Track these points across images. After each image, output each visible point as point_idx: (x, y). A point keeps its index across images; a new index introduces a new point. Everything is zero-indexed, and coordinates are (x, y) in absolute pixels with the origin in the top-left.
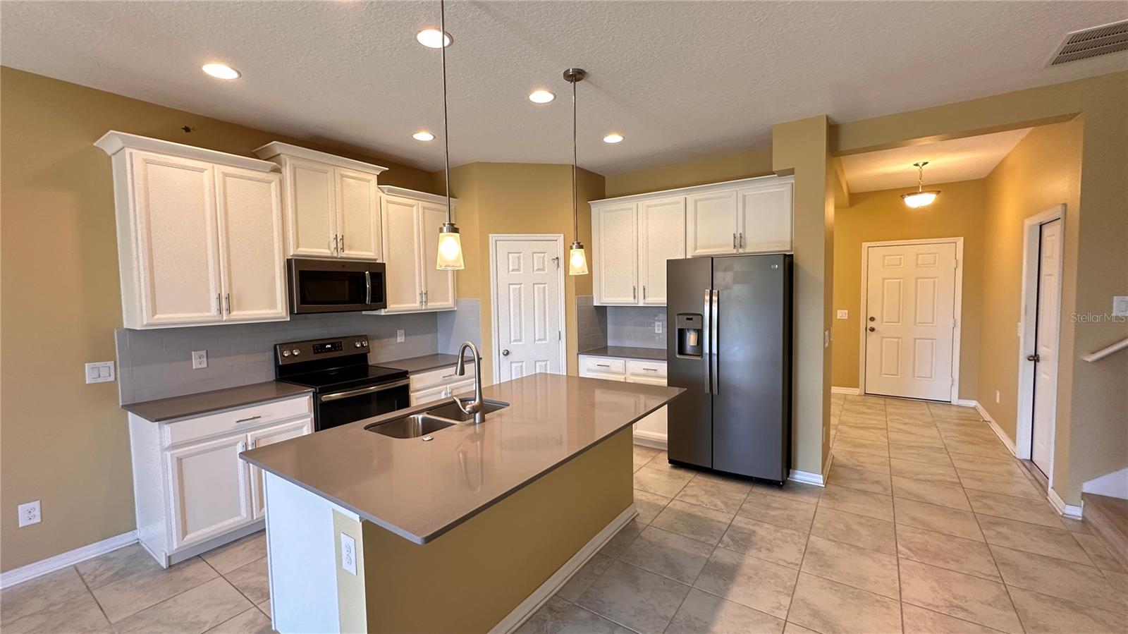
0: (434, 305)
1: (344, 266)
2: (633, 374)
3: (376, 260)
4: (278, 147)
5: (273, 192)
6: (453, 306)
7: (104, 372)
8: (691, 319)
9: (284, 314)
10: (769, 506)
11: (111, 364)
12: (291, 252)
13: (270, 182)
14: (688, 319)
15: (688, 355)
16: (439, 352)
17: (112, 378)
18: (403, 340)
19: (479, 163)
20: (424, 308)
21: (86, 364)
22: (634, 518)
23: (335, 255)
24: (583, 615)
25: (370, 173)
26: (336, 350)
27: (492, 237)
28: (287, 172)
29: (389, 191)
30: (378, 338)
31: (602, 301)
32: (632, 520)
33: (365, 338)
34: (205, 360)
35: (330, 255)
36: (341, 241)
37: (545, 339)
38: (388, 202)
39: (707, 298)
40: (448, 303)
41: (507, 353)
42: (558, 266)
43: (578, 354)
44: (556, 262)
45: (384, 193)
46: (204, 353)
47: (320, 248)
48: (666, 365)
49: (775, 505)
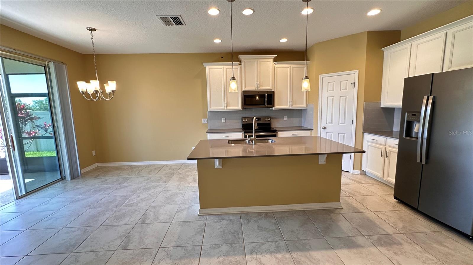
0: (296, 106)
1: (258, 93)
2: (390, 146)
3: (272, 90)
4: (241, 57)
5: (239, 70)
6: (305, 107)
7: (205, 121)
8: (415, 115)
9: (241, 108)
10: (441, 244)
11: (207, 119)
12: (243, 89)
13: (238, 68)
14: (413, 115)
15: (413, 137)
16: (302, 126)
17: (207, 123)
18: (286, 120)
20: (291, 107)
21: (203, 119)
22: (337, 209)
23: (257, 89)
24: (273, 221)
25: (270, 59)
26: (259, 121)
27: (321, 76)
28: (243, 64)
29: (278, 63)
30: (276, 118)
31: (385, 105)
32: (335, 209)
33: (270, 118)
34: (225, 120)
35: (255, 89)
36: (258, 85)
37: (344, 123)
38: (277, 68)
39: (425, 101)
40: (303, 106)
41: (325, 128)
42: (354, 87)
43: (363, 133)
44: (353, 85)
45: (276, 65)
46: (225, 118)
47: (251, 87)
48: (398, 141)
49: (446, 244)
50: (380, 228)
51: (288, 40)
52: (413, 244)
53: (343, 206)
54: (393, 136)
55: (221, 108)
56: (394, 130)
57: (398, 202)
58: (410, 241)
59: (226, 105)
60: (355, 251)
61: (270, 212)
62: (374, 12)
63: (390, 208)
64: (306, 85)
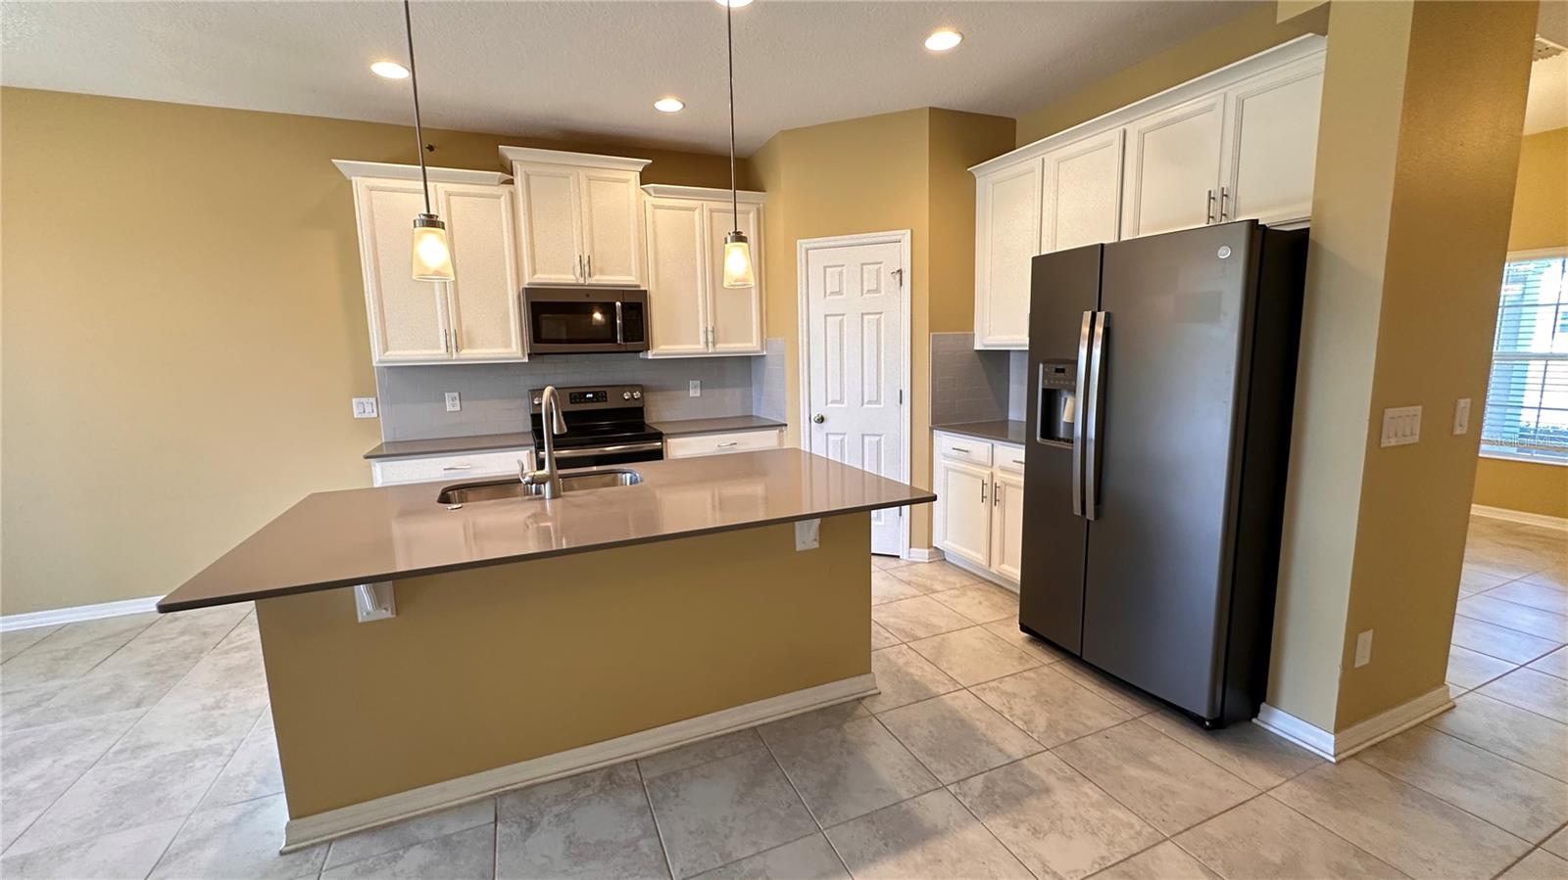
0: (730, 347)
1: (588, 295)
2: (1003, 469)
3: (639, 286)
4: (509, 152)
5: (503, 205)
6: (759, 349)
7: (368, 409)
8: (1063, 371)
9: (520, 354)
10: (1140, 758)
11: (373, 400)
12: (528, 280)
13: (499, 197)
14: (1057, 371)
15: (1059, 439)
16: (754, 414)
17: (375, 415)
18: (698, 394)
19: (784, 133)
20: (710, 351)
21: (354, 400)
22: (863, 698)
23: (581, 281)
24: (637, 800)
25: (630, 170)
26: (598, 401)
27: (802, 244)
28: (519, 179)
29: (656, 191)
30: (661, 389)
31: (985, 342)
32: (858, 699)
33: (642, 388)
34: (458, 402)
35: (574, 282)
36: (587, 265)
37: (878, 401)
38: (655, 207)
39: (1086, 330)
40: (751, 345)
41: (822, 420)
42: (901, 284)
43: (931, 430)
44: (898, 276)
45: (650, 195)
46: (456, 394)
47: (561, 273)
48: (1024, 451)
49: (1156, 759)
50: (989, 743)
51: (684, 105)
52: (1079, 779)
53: (883, 685)
54: (1010, 438)
55: (435, 353)
56: (1010, 418)
57: (1031, 641)
58: (1068, 771)
59: (457, 340)
60: (917, 856)
61: (625, 762)
62: (943, 41)
63: (1013, 666)
64: (738, 262)
